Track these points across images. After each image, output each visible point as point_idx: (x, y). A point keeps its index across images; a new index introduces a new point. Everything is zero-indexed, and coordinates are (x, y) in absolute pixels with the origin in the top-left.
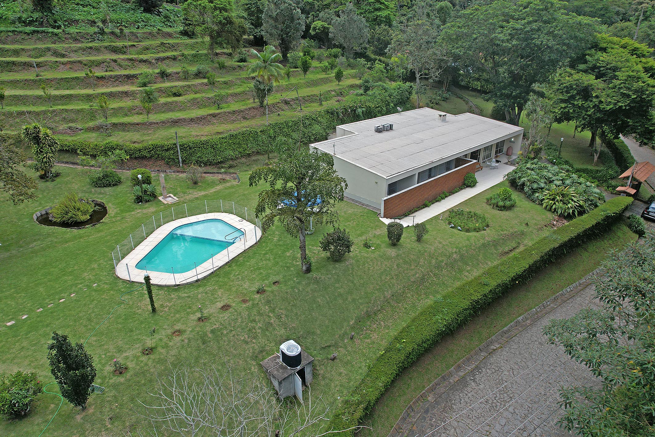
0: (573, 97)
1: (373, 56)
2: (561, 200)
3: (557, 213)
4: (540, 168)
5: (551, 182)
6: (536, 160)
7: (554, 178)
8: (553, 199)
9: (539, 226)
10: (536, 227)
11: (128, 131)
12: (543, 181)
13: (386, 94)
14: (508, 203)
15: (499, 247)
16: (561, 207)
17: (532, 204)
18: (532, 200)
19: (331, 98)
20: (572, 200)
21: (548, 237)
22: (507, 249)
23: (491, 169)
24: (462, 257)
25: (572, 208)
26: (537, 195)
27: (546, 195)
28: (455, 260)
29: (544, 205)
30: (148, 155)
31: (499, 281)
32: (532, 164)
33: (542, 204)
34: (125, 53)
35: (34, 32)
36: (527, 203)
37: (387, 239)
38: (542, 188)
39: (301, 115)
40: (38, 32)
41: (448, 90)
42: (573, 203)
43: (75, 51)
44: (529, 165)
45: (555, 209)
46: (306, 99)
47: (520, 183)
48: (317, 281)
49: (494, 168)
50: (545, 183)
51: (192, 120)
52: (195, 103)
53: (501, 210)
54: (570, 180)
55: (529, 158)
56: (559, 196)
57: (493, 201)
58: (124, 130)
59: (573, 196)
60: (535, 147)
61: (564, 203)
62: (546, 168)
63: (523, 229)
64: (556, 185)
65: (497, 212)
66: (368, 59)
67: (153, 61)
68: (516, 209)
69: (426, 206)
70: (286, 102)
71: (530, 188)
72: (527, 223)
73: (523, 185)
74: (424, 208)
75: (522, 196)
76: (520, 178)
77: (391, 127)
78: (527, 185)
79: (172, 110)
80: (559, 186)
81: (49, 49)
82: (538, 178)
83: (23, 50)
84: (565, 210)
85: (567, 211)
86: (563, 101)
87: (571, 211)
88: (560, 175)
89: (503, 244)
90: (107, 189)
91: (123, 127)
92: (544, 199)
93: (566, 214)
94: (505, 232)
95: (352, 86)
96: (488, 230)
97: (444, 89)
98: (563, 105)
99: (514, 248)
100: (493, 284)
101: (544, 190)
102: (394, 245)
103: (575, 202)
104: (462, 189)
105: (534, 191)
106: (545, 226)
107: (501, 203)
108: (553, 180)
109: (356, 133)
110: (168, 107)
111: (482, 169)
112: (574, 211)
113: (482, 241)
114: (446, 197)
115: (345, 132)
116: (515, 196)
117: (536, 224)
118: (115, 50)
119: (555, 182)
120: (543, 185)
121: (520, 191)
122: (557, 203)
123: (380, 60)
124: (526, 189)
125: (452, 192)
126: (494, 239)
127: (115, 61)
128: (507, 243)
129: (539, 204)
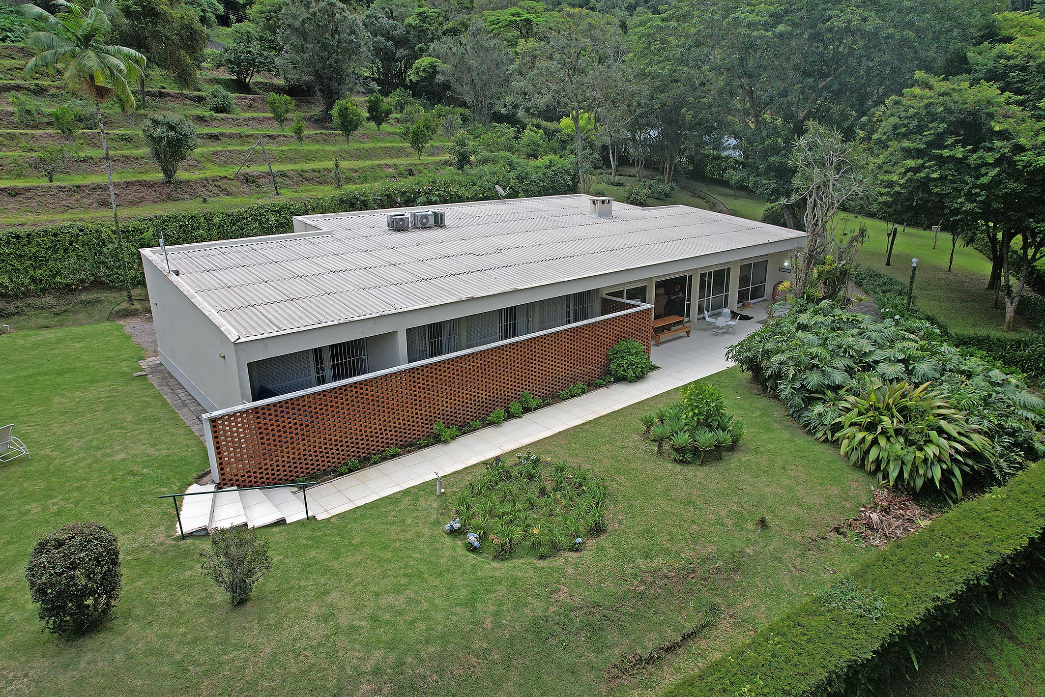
2: (898, 432)
3: (886, 477)
4: (837, 326)
5: (868, 367)
7: (878, 355)
8: (871, 427)
10: (797, 537)
12: (840, 363)
16: (898, 458)
17: (802, 440)
20: (941, 431)
21: (829, 598)
22: (650, 644)
25: (940, 460)
26: (819, 408)
27: (848, 410)
29: (845, 445)
33: (836, 443)
38: (836, 388)
41: (673, 182)
42: (943, 442)
45: (878, 462)
49: (726, 332)
50: (849, 371)
54: (934, 360)
55: (810, 299)
56: (892, 416)
59: (944, 417)
60: (827, 268)
61: (910, 443)
62: (854, 323)
63: (739, 545)
64: (883, 377)
66: (514, 123)
69: (437, 440)
71: (798, 385)
72: (764, 520)
73: (778, 375)
75: (777, 412)
76: (769, 354)
77: (439, 221)
80: (891, 381)
82: (825, 354)
84: (915, 470)
85: (921, 472)
87: (937, 474)
88: (899, 345)
89: (636, 617)
93: (919, 482)
96: (589, 551)
97: (666, 178)
99: (686, 637)
101: (842, 392)
103: (950, 438)
104: (598, 386)
105: (811, 397)
106: (837, 530)
107: (682, 439)
108: (876, 362)
109: (325, 229)
111: (688, 333)
112: (947, 475)
114: (527, 410)
115: (307, 226)
117: (798, 524)
119: (882, 368)
120: (838, 377)
121: (770, 397)
122: (882, 441)
124: (785, 388)
125: (554, 397)
126: (597, 598)
128: (655, 613)
129: (826, 441)
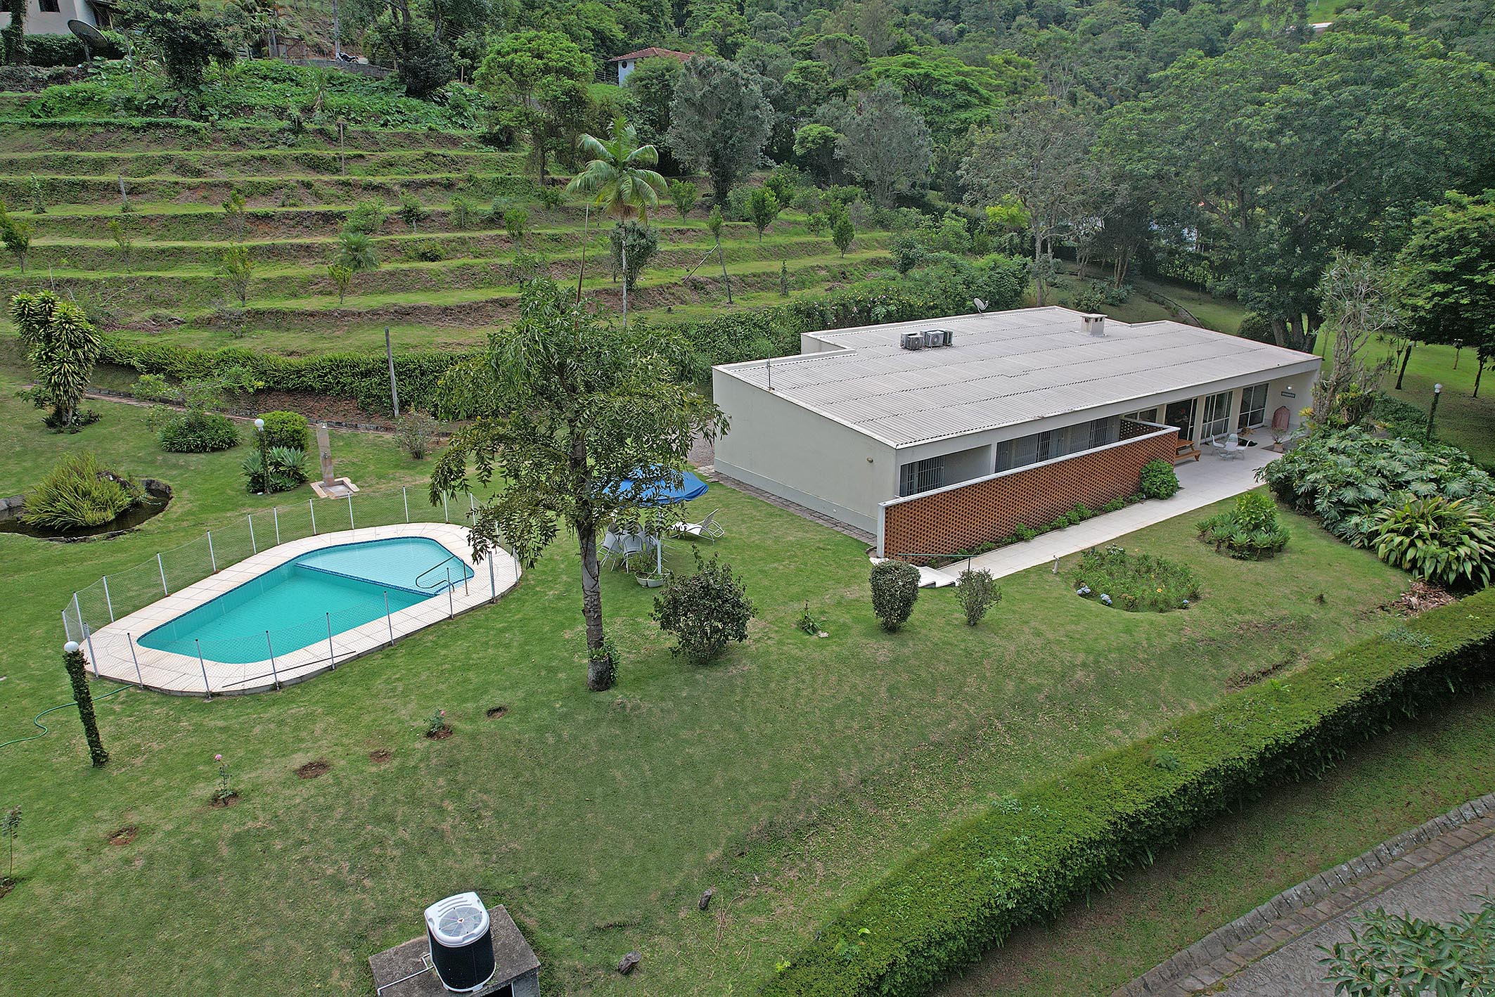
0: (1469, 266)
1: (940, 204)
2: (1433, 536)
3: (1422, 572)
4: (1368, 450)
5: (1400, 486)
6: (1351, 429)
7: (1410, 475)
8: (1408, 532)
9: (1360, 607)
10: (1351, 610)
11: (288, 330)
12: (1375, 482)
13: (959, 279)
14: (1262, 538)
15: (1226, 661)
16: (1435, 557)
17: (1341, 548)
18: (1340, 537)
19: (814, 284)
20: (1472, 536)
21: (1389, 636)
22: (1250, 668)
23: (1224, 459)
24: (1104, 682)
25: (1471, 559)
26: (1355, 519)
27: (1385, 520)
28: (1081, 689)
29: (1382, 549)
30: (317, 386)
31: (1215, 761)
32: (1343, 438)
33: (1372, 549)
34: (338, 171)
35: (150, 125)
36: (1325, 543)
37: (871, 613)
38: (1371, 503)
39: (726, 312)
40: (157, 125)
41: (1125, 282)
42: (1474, 543)
43: (227, 165)
44: (1332, 443)
45: (1414, 561)
46: (749, 280)
47: (1303, 489)
48: (623, 717)
49: (1234, 457)
50: (1383, 487)
51: (446, 310)
52: (467, 277)
53: (1240, 558)
54: (1465, 481)
55: (1333, 425)
56: (1427, 524)
57: (1220, 532)
58: (277, 328)
59: (1475, 525)
60: (1351, 395)
61: (1443, 544)
62: (1383, 448)
63: (1306, 613)
64: (1416, 494)
65: (1227, 563)
66: (926, 208)
67: (396, 188)
68: (1285, 558)
69: (1020, 538)
70: (696, 286)
71: (1334, 499)
72: (1321, 597)
73: (1312, 493)
74: (1012, 543)
75: (1310, 525)
76: (1303, 474)
77: (946, 340)
78: (1324, 491)
79: (405, 289)
80: (1425, 497)
81: (169, 160)
82: (1360, 474)
83: (115, 160)
84: (1449, 564)
85: (1454, 567)
86: (1436, 277)
87: (1469, 568)
88: (1430, 468)
89: (1240, 650)
90: (193, 458)
91: (279, 319)
92: (1377, 533)
93: (1452, 577)
94: (1248, 617)
95: (876, 263)
96: (1194, 608)
97: (1116, 279)
98: (1440, 287)
99: (1276, 667)
100: (1194, 766)
101: (1377, 506)
102: (891, 629)
103: (1480, 541)
104: (1131, 502)
105: (1346, 510)
106: (1382, 608)
107: (1241, 538)
108: (1408, 482)
109: (848, 348)
110: (398, 282)
111: (1197, 458)
112: (1477, 570)
113: (1171, 638)
114: (1082, 519)
115: (821, 345)
116: (1286, 522)
117: (1349, 601)
118: (315, 165)
119: (1415, 486)
120: (1373, 493)
121: (1305, 514)
122: (1419, 543)
123: (955, 211)
124: (1322, 504)
125: (1100, 509)
126: (1212, 635)
127: (308, 185)
128: (1252, 649)
129: (1363, 547)
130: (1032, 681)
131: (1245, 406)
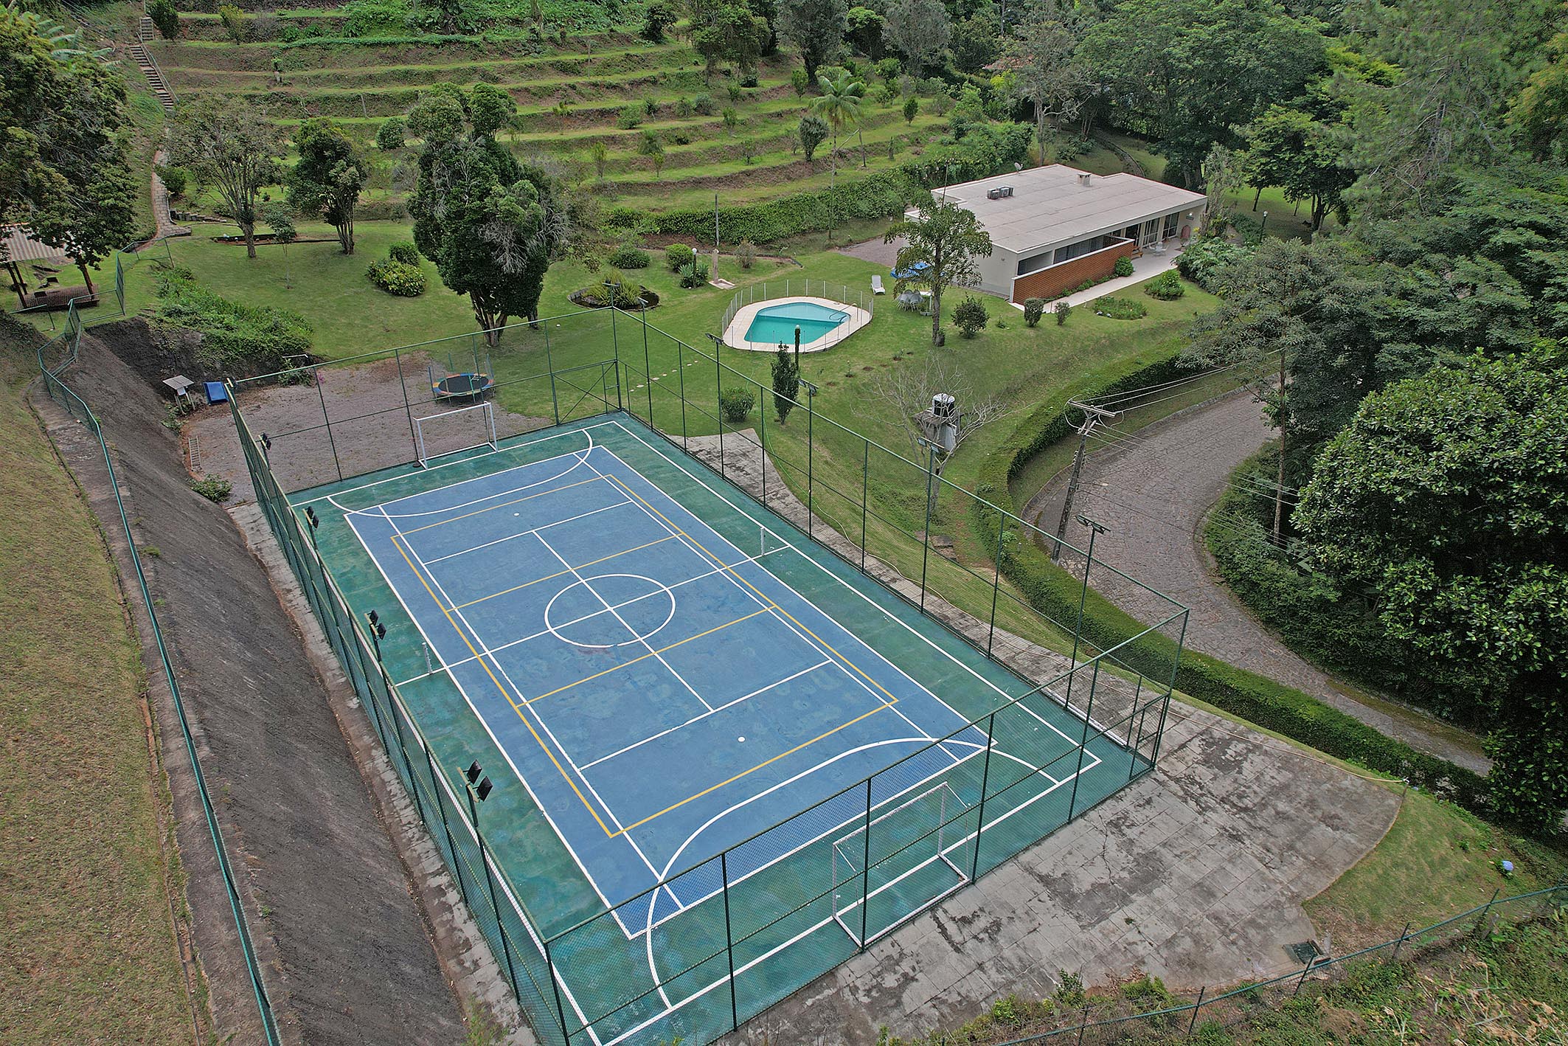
0: (1278, 148)
1: (958, 74)
4: (1223, 249)
6: (1216, 238)
11: (636, 195)
13: (990, 142)
14: (1173, 290)
15: (1157, 337)
18: (1205, 289)
19: (903, 148)
23: (1155, 255)
24: (1112, 344)
28: (1104, 346)
30: (674, 228)
31: (1155, 362)
32: (1212, 243)
35: (446, 42)
36: (1198, 291)
37: (1024, 320)
39: (868, 174)
40: (450, 42)
41: (1090, 137)
43: (511, 72)
44: (1206, 245)
46: (868, 149)
47: (1192, 269)
49: (1160, 254)
51: (719, 180)
52: (717, 156)
53: (1163, 299)
57: (1154, 290)
60: (1218, 219)
65: (1158, 302)
66: (950, 80)
68: (1182, 299)
69: (1064, 295)
70: (841, 155)
73: (1196, 270)
74: (1061, 297)
76: (1191, 261)
78: (1201, 269)
79: (686, 165)
86: (1264, 154)
90: (637, 271)
91: (628, 188)
94: (1166, 320)
95: (931, 129)
96: (1145, 318)
97: (1083, 134)
100: (1147, 363)
102: (1031, 326)
104: (1111, 278)
107: (1164, 290)
110: (681, 161)
113: (1137, 329)
114: (1091, 286)
115: (945, 198)
116: (1185, 285)
118: (565, 69)
123: (971, 81)
124: (1199, 275)
125: (1098, 281)
126: (1152, 328)
127: (573, 87)
130: (1087, 343)
131: (1166, 225)
